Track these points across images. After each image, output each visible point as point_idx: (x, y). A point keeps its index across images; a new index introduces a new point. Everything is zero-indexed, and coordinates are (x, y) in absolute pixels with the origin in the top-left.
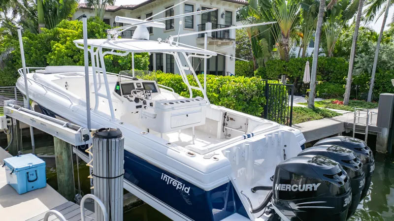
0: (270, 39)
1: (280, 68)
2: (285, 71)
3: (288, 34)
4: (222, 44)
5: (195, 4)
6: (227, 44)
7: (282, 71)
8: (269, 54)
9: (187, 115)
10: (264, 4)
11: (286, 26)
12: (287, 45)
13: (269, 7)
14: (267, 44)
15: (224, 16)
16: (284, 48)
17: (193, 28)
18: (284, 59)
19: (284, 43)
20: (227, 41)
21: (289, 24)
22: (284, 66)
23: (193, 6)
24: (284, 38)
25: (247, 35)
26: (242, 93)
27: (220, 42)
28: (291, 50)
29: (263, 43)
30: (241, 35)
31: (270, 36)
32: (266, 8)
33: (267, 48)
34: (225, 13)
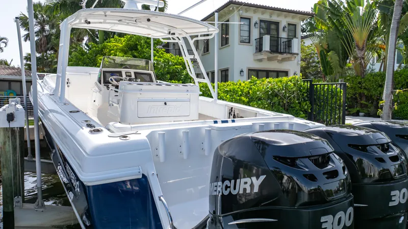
0: (341, 52)
1: (355, 86)
2: (361, 88)
3: (363, 45)
4: (283, 60)
5: (252, 17)
6: (288, 59)
7: (357, 89)
8: (340, 70)
9: (165, 104)
10: (332, 13)
11: (361, 37)
12: (363, 58)
13: (338, 15)
14: (338, 58)
15: (286, 29)
16: (359, 61)
17: (249, 42)
18: (359, 75)
19: (359, 55)
20: (289, 56)
21: (365, 34)
22: (360, 83)
23: (250, 19)
24: (359, 49)
25: (316, 51)
26: (276, 95)
27: (280, 57)
28: (369, 65)
29: (332, 57)
30: (309, 51)
31: (340, 48)
32: (335, 17)
33: (338, 62)
34: (287, 26)
